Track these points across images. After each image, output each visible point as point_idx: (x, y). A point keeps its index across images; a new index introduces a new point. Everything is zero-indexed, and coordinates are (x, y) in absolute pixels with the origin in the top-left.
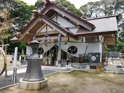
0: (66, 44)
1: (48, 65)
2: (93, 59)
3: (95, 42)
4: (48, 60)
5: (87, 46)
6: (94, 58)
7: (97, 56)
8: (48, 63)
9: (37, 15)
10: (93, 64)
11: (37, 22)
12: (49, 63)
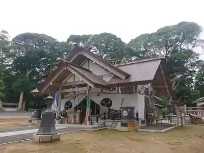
0: (98, 95)
1: (75, 123)
2: (124, 115)
3: (133, 93)
4: (75, 117)
5: (123, 99)
6: (125, 113)
7: (129, 110)
8: (75, 121)
9: (61, 64)
10: (124, 121)
11: (59, 75)
12: (77, 121)
